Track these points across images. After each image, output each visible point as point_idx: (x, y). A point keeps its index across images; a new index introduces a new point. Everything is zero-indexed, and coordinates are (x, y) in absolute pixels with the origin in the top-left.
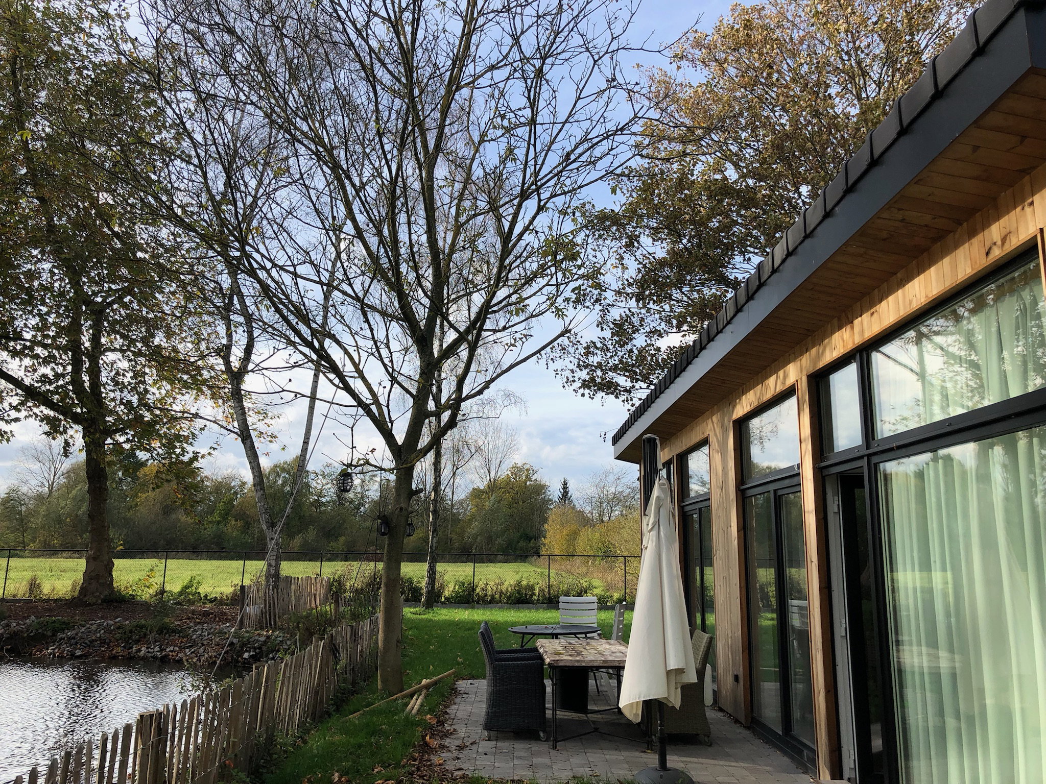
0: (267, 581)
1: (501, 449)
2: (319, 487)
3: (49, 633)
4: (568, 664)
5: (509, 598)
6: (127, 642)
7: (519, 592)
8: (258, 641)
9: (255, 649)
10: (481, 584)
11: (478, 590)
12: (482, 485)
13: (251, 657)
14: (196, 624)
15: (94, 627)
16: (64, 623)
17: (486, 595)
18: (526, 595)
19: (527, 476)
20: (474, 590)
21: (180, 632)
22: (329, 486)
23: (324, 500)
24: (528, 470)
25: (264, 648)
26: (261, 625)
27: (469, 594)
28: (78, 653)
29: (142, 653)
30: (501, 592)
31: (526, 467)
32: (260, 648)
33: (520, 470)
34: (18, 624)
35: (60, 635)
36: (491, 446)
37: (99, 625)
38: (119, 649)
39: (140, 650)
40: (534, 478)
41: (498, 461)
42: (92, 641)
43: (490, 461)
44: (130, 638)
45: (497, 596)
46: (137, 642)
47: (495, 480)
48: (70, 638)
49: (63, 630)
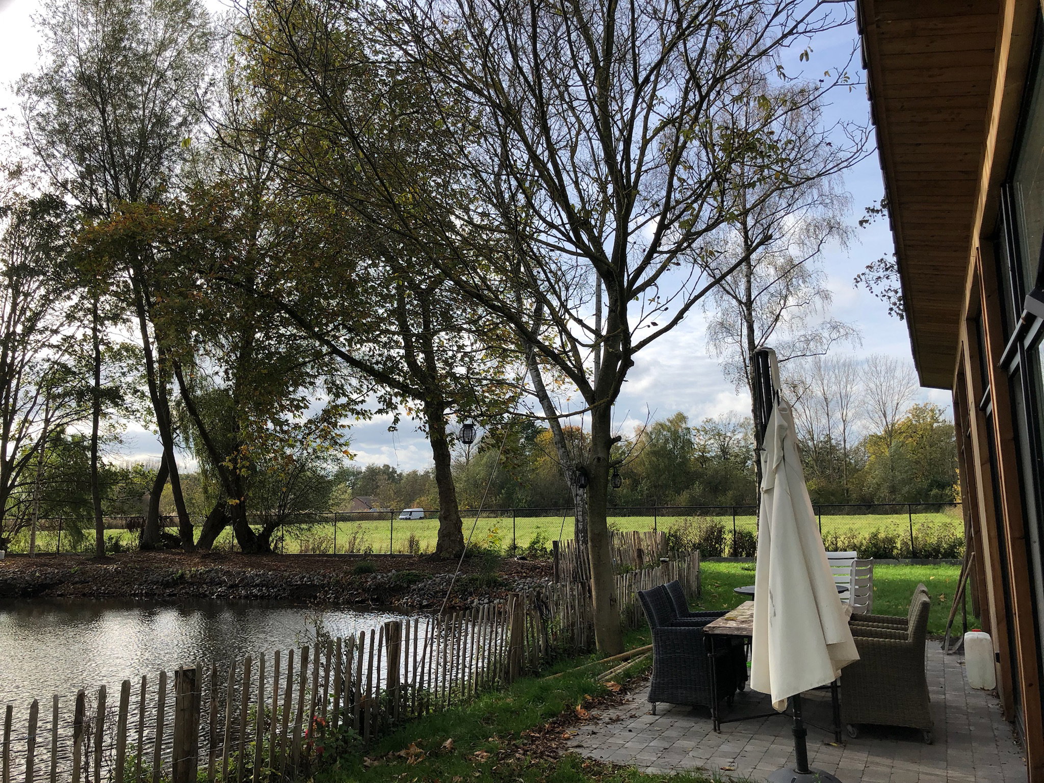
1: (897, 390)
2: (702, 443)
3: (405, 585)
4: (725, 632)
6: (463, 594)
7: (876, 544)
12: (880, 432)
14: (522, 577)
15: (438, 580)
16: (416, 576)
18: (885, 548)
19: (932, 417)
21: (506, 585)
22: (712, 441)
23: (708, 455)
24: (932, 411)
28: (425, 603)
29: (474, 605)
31: (930, 407)
33: (923, 411)
34: (383, 577)
35: (413, 587)
36: (884, 388)
37: (442, 578)
38: (457, 600)
39: (472, 602)
40: (941, 419)
41: (895, 402)
42: (436, 592)
43: (884, 404)
44: (466, 590)
46: (471, 594)
47: (893, 425)
48: (420, 590)
49: (415, 582)
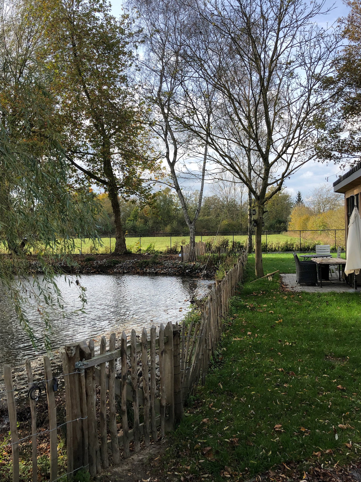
0: (191, 244)
3: (113, 265)
5: (282, 249)
6: (141, 267)
7: (287, 247)
8: (191, 266)
9: (190, 269)
10: (270, 244)
11: (268, 246)
13: (189, 271)
15: (128, 263)
16: (117, 261)
17: (272, 248)
18: (290, 248)
20: (267, 246)
21: (160, 263)
25: (193, 268)
26: (190, 261)
27: (265, 248)
28: (125, 272)
29: (148, 271)
30: (279, 247)
32: (192, 268)
34: (101, 262)
35: (117, 266)
37: (130, 262)
38: (139, 270)
42: (129, 267)
45: (277, 248)
46: (145, 267)
49: (117, 264)
